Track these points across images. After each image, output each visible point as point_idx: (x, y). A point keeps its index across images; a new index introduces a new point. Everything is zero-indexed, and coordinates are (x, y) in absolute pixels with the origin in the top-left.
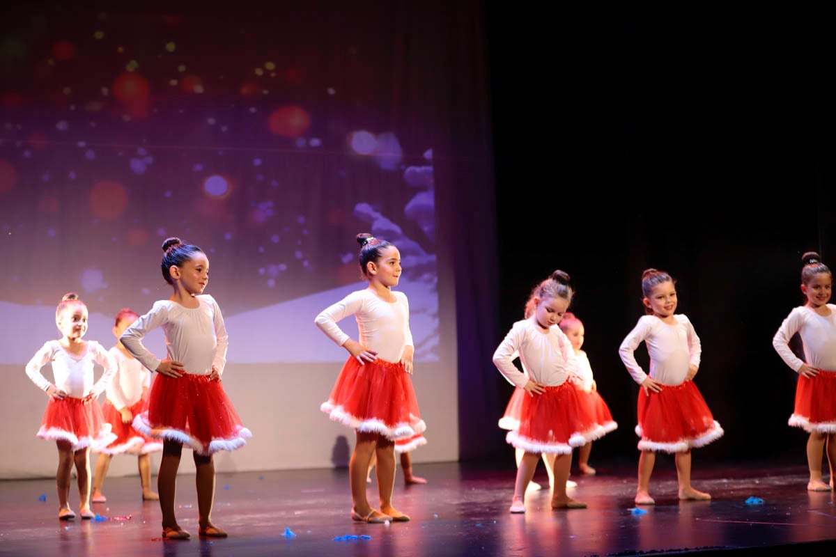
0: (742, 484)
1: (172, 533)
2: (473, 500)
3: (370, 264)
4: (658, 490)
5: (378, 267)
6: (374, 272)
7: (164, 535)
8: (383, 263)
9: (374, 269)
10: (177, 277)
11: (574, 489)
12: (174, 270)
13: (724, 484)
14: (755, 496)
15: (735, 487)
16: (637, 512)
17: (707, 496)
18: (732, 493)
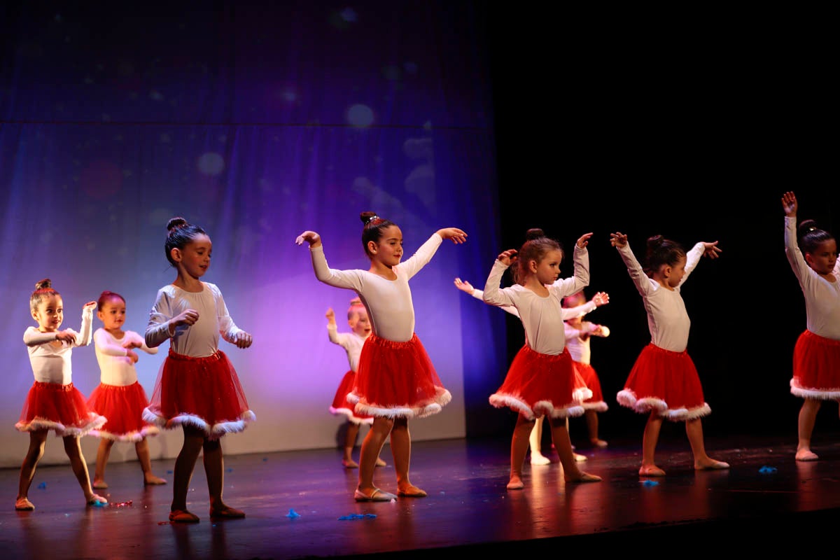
0: (756, 453)
1: (182, 516)
2: (481, 476)
3: (371, 244)
4: (669, 461)
5: (379, 246)
6: (375, 252)
7: (171, 518)
8: (384, 243)
9: (374, 249)
10: (179, 260)
11: (583, 463)
12: (175, 252)
13: (738, 453)
14: (768, 465)
15: (749, 456)
16: (648, 484)
17: (725, 464)
18: (745, 462)
